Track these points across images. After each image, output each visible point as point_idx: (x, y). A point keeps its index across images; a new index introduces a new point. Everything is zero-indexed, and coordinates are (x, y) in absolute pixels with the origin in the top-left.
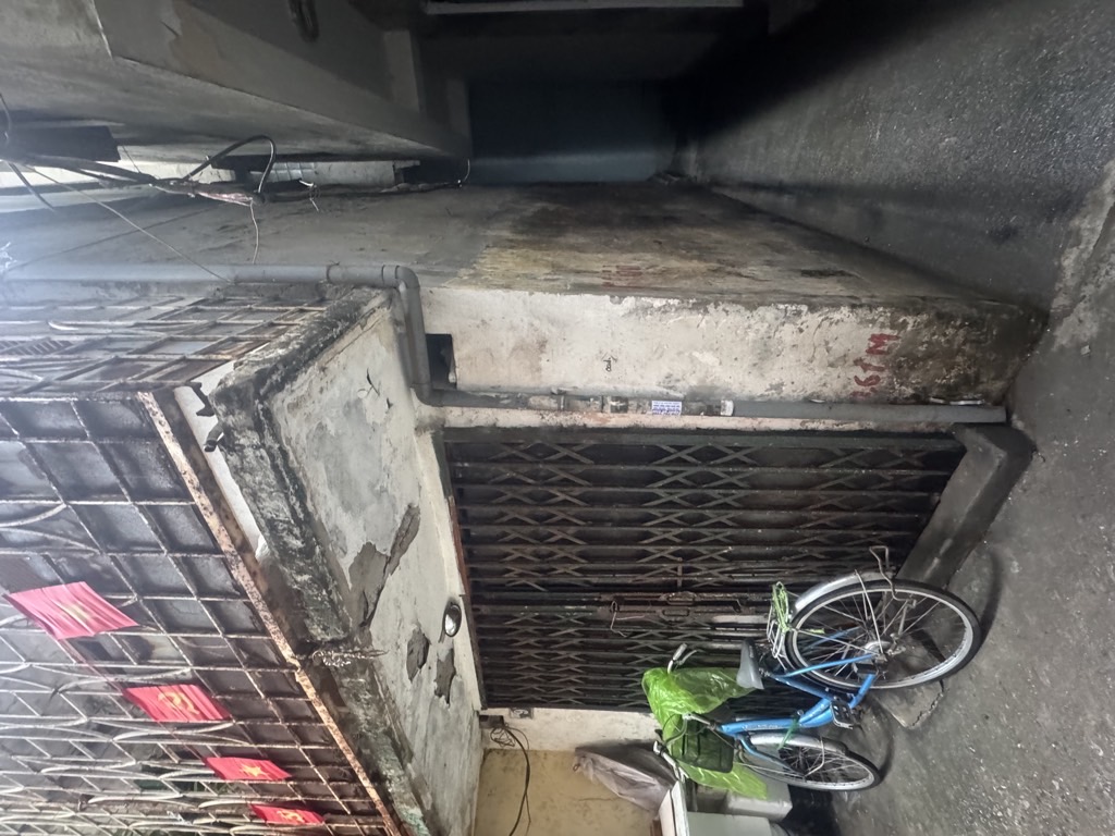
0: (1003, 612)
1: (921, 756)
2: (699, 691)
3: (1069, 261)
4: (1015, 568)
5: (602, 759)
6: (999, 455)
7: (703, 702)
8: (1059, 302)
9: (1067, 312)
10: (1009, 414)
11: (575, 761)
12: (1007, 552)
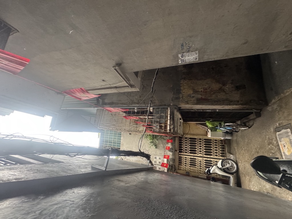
0: (252, 127)
1: (242, 133)
2: (213, 125)
3: (273, 101)
4: (255, 124)
5: (199, 125)
6: (255, 117)
7: (213, 126)
8: (270, 104)
9: (270, 106)
10: (260, 111)
11: (196, 125)
12: (255, 123)
